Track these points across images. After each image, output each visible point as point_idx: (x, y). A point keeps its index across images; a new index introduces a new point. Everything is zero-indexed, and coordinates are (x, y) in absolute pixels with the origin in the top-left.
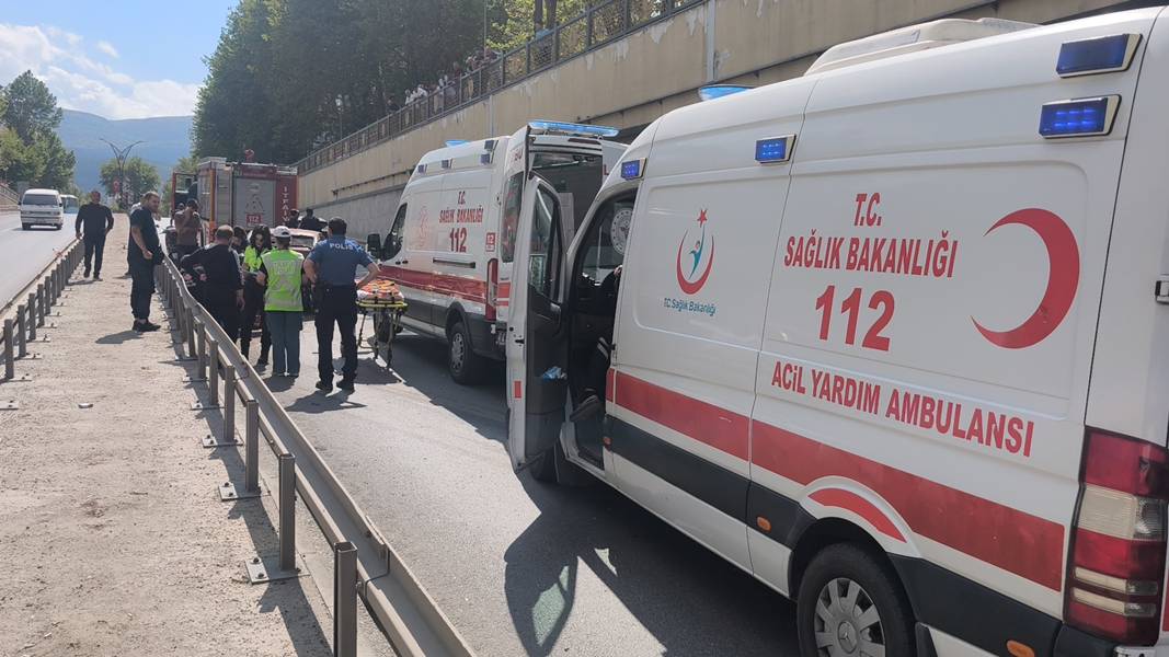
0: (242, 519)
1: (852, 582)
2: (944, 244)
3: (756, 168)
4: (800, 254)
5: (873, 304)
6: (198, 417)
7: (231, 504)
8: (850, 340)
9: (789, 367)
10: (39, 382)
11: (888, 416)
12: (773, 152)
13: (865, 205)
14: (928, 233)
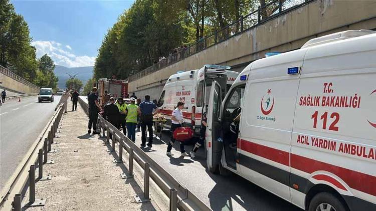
0: (130, 184)
1: (328, 204)
2: (356, 98)
3: (288, 76)
4: (304, 102)
5: (332, 116)
6: (110, 154)
7: (126, 180)
8: (324, 127)
9: (303, 137)
10: (60, 144)
11: (339, 151)
12: (293, 71)
13: (327, 87)
14: (350, 94)
